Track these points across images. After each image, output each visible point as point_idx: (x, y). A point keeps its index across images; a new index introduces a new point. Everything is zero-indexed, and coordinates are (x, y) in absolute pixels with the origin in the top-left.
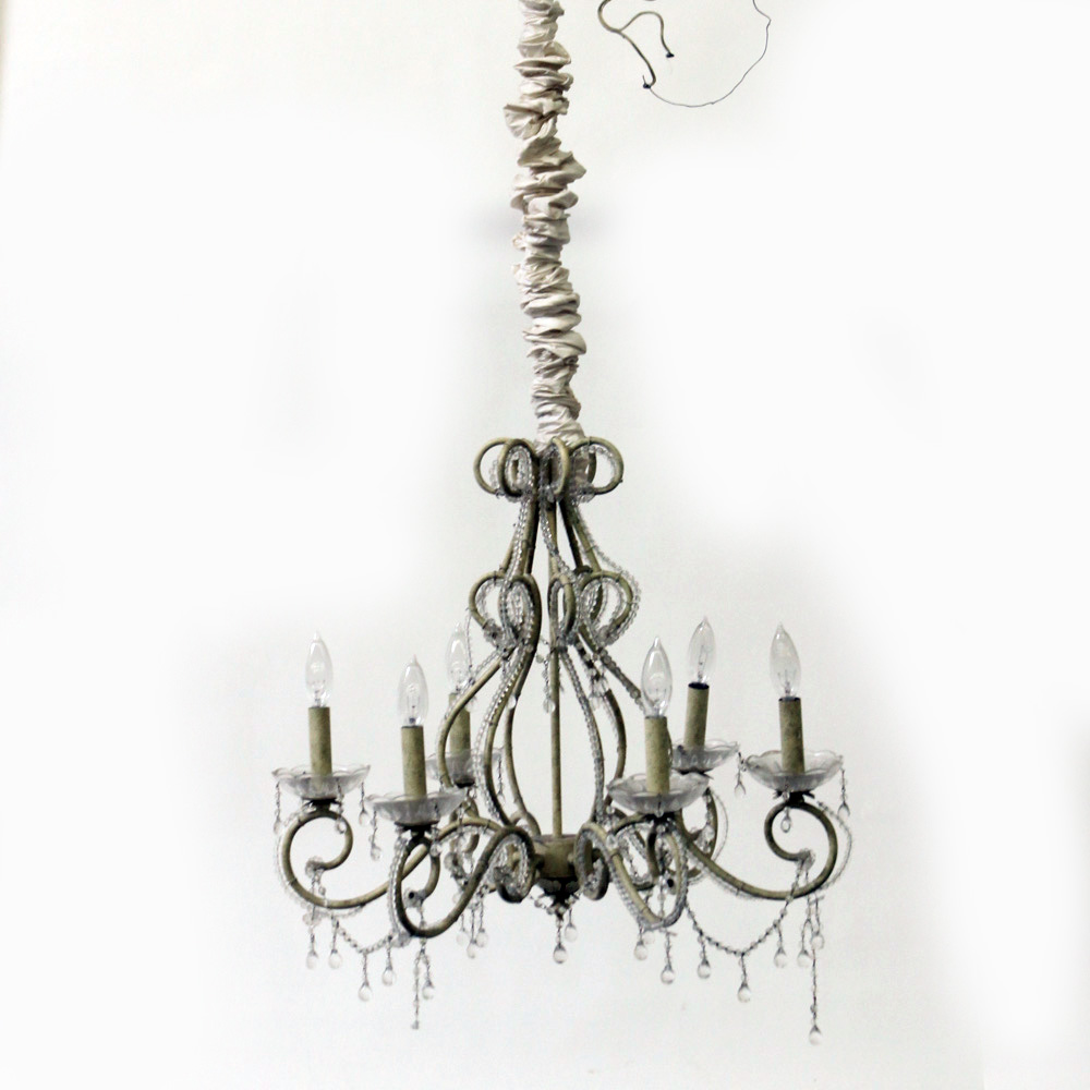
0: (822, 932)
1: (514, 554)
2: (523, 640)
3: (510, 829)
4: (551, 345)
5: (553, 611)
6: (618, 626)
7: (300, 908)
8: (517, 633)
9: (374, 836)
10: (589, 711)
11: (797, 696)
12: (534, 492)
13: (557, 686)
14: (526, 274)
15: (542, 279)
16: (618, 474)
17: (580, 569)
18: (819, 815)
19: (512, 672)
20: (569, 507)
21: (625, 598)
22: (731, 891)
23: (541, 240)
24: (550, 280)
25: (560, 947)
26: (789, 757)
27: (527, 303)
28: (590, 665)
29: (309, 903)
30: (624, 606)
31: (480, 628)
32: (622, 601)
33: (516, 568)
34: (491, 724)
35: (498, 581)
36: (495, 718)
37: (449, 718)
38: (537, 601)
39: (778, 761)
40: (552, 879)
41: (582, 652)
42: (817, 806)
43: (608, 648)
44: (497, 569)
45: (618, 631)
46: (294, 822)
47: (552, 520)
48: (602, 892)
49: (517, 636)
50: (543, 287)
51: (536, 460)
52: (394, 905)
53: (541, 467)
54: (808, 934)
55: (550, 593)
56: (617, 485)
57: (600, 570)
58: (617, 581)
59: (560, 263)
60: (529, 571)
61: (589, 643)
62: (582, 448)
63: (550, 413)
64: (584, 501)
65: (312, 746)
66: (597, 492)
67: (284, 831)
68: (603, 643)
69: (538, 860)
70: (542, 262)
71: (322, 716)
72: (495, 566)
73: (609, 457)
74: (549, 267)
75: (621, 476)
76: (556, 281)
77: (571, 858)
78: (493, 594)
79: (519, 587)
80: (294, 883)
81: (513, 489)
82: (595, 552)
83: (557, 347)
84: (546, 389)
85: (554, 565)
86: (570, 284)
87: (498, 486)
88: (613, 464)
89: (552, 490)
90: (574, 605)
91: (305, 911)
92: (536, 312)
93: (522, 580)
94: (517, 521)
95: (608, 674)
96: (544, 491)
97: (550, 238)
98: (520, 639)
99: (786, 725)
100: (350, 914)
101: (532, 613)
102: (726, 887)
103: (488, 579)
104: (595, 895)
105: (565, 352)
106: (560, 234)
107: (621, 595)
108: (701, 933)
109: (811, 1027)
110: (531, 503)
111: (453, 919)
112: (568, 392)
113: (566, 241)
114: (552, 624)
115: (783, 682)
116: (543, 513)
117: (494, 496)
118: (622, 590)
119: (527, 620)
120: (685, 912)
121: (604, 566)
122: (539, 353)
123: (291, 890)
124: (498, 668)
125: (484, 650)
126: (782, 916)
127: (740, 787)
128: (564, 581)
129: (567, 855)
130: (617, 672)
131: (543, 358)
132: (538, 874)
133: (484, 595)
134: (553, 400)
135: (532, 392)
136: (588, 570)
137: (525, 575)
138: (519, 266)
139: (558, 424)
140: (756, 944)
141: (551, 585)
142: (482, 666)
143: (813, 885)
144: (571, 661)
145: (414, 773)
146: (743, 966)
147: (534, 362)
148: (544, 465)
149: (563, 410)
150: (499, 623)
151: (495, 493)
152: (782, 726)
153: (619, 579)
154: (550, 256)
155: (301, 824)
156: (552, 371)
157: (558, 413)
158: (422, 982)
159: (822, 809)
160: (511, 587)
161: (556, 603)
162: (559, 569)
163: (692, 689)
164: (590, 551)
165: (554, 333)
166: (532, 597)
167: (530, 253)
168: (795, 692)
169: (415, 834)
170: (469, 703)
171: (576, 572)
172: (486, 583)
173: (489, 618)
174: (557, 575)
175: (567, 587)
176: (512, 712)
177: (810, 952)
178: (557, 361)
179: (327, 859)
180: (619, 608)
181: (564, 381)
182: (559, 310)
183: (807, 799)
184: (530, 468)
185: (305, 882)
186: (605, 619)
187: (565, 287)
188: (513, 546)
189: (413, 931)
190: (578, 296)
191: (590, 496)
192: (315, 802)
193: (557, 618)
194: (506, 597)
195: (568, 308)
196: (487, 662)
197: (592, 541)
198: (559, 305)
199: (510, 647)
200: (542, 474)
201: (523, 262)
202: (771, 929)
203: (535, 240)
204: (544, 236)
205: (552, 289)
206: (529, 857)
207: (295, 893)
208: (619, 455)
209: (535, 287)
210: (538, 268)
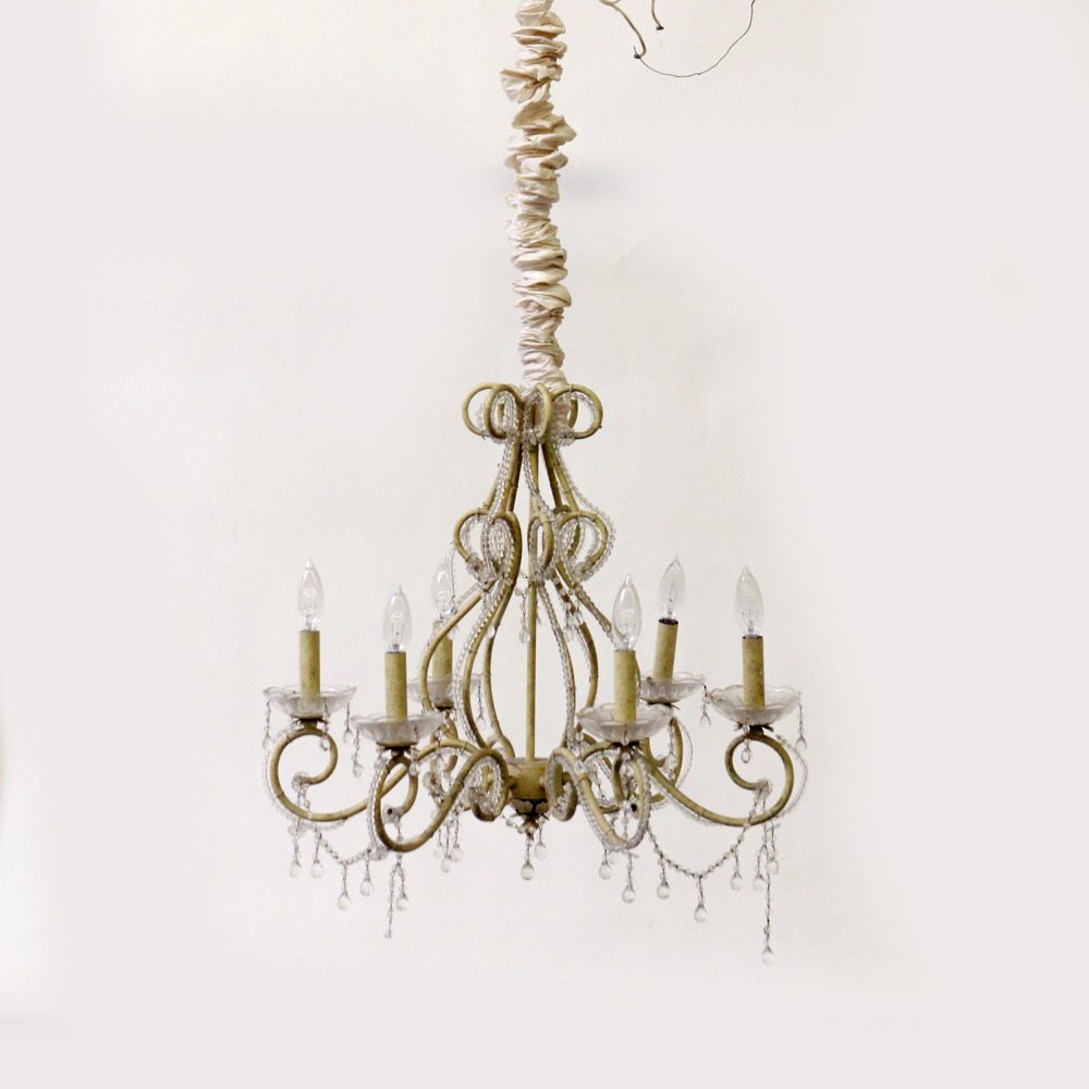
0: (777, 858)
1: (498, 493)
2: (503, 574)
3: (486, 752)
4: (538, 297)
5: (533, 547)
6: (594, 563)
7: (285, 821)
8: (497, 567)
9: (356, 755)
10: (563, 643)
11: (760, 634)
12: (518, 434)
13: (534, 617)
14: (517, 230)
15: (532, 234)
16: (598, 420)
17: (559, 508)
18: (778, 747)
19: (492, 604)
20: (551, 450)
21: (601, 537)
22: (693, 816)
23: (532, 198)
24: (539, 235)
25: (528, 864)
26: (751, 692)
27: (517, 257)
28: (566, 599)
29: (294, 816)
30: (600, 545)
31: (463, 561)
32: (597, 539)
33: (498, 506)
34: (470, 652)
35: (481, 517)
36: (475, 646)
37: (432, 645)
38: (517, 537)
39: (740, 696)
40: (524, 800)
41: (559, 586)
42: (776, 739)
43: (583, 584)
44: (481, 506)
45: (593, 568)
46: (283, 738)
47: (534, 461)
48: (571, 813)
49: (497, 571)
50: (532, 242)
51: (521, 405)
52: (373, 820)
53: (526, 412)
54: (764, 859)
55: (530, 529)
56: (596, 430)
57: (578, 510)
58: (594, 521)
59: (549, 220)
60: (512, 509)
61: (565, 579)
62: (564, 395)
63: (535, 361)
64: (564, 445)
65: (302, 667)
66: (577, 437)
67: (272, 748)
68: (578, 579)
69: (511, 782)
70: (535, 219)
71: (313, 639)
72: (479, 503)
73: (590, 404)
74: (539, 223)
75: (600, 422)
76: (545, 237)
77: (542, 781)
78: (477, 529)
79: (501, 524)
80: (281, 796)
81: (498, 432)
82: (573, 493)
83: (544, 299)
84: (532, 338)
85: (535, 504)
86: (558, 240)
87: (485, 428)
88: (593, 410)
89: (535, 434)
90: (552, 542)
91: (290, 823)
92: (526, 266)
93: (504, 518)
94: (501, 461)
95: (583, 608)
96: (527, 434)
97: (540, 196)
98: (500, 573)
99: (748, 661)
100: (332, 827)
101: (513, 549)
102: (687, 812)
103: (473, 515)
104: (564, 817)
105: (551, 304)
106: (551, 193)
107: (597, 534)
108: (662, 856)
109: (764, 947)
110: (515, 445)
111: (429, 835)
112: (552, 342)
113: (555, 200)
114: (531, 560)
115: (747, 621)
116: (526, 455)
117: (481, 437)
118: (598, 530)
119: (507, 555)
120: (647, 835)
121: (582, 507)
122: (527, 304)
123: (278, 801)
124: (479, 599)
125: (467, 582)
126: (739, 842)
127: (705, 718)
128: (543, 519)
129: (538, 777)
130: (590, 606)
131: (530, 309)
132: (510, 795)
133: (468, 530)
134: (539, 348)
135: (519, 340)
136: (567, 509)
137: (508, 512)
138: (510, 222)
139: (543, 371)
140: (713, 868)
141: (531, 523)
142: (464, 597)
143: (769, 814)
144: (547, 595)
145: (396, 696)
146: (701, 888)
147: (521, 312)
148: (528, 410)
149: (547, 358)
150: (481, 558)
151: (482, 434)
152: (744, 663)
153: (595, 519)
154: (540, 213)
155: (290, 740)
156: (538, 321)
157: (543, 361)
158: (397, 893)
159: (780, 741)
160: (493, 523)
161: (535, 540)
162: (540, 508)
163: (663, 625)
164: (568, 492)
165: (543, 285)
166: (513, 533)
167: (521, 210)
168: (757, 631)
169: (395, 754)
170: (451, 631)
171: (555, 512)
172: (470, 519)
173: (472, 552)
174: (537, 514)
175: (546, 525)
176: (492, 641)
177: (765, 877)
178: (544, 312)
179: (313, 775)
180: (595, 546)
181: (550, 330)
182: (546, 264)
183: (766, 732)
184: (515, 412)
185: (292, 795)
186: (581, 556)
187: (552, 243)
188: (496, 485)
189: (390, 845)
190: (565, 251)
191: (570, 440)
192: (303, 720)
193: (536, 554)
194: (488, 533)
195: (556, 263)
196: (469, 593)
197: (571, 482)
198: (547, 259)
199: (491, 580)
200: (526, 418)
201: (514, 218)
202: (728, 854)
203: (526, 198)
204: (535, 194)
205: (541, 244)
206: (502, 778)
207: (282, 806)
208: (599, 403)
209: (525, 242)
210: (529, 224)
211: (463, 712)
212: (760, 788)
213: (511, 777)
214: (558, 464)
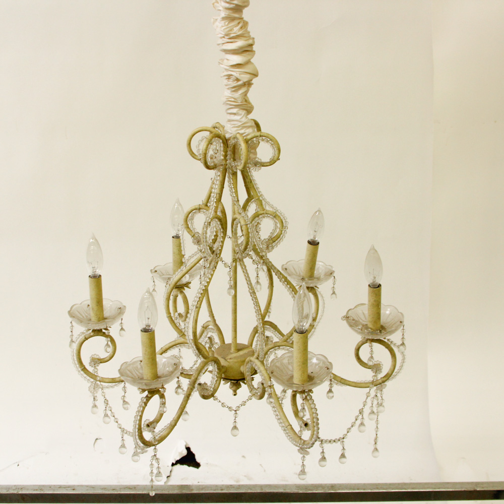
0: (384, 404)
4: (236, 73)
5: (234, 232)
7: (84, 383)
11: (380, 283)
12: (224, 164)
14: (220, 27)
15: (231, 30)
16: (277, 155)
18: (388, 346)
20: (246, 173)
21: (278, 225)
23: (232, 6)
24: (236, 30)
25: (235, 428)
27: (221, 44)
29: (92, 379)
30: (278, 230)
31: (190, 236)
32: (276, 227)
35: (201, 210)
42: (387, 341)
44: (201, 203)
45: (274, 244)
46: (82, 337)
47: (235, 180)
50: (232, 35)
51: (225, 142)
53: (229, 149)
55: (233, 222)
56: (276, 161)
57: (264, 210)
58: (275, 217)
59: (242, 19)
60: (220, 201)
62: (255, 139)
63: (235, 114)
64: (255, 170)
66: (263, 165)
68: (264, 252)
69: (223, 369)
70: (232, 19)
72: (200, 200)
73: (272, 144)
74: (236, 22)
75: (279, 156)
76: (240, 33)
77: (242, 369)
79: (214, 223)
80: (84, 369)
81: (211, 164)
82: (261, 199)
83: (240, 74)
84: (233, 100)
86: (249, 32)
88: (273, 148)
92: (227, 52)
93: (216, 217)
96: (230, 164)
97: (236, 5)
99: (372, 301)
103: (195, 209)
104: (258, 397)
105: (245, 78)
106: (244, 2)
110: (222, 170)
112: (246, 101)
115: (372, 276)
116: (229, 176)
118: (277, 222)
119: (219, 234)
121: (266, 207)
122: (229, 77)
123: (82, 372)
126: (364, 406)
127: (334, 295)
129: (240, 366)
131: (231, 80)
133: (192, 219)
134: (236, 106)
135: (225, 99)
138: (217, 19)
139: (240, 122)
141: (234, 219)
146: (343, 444)
147: (226, 82)
148: (230, 147)
149: (243, 112)
153: (275, 216)
154: (236, 15)
155: (86, 339)
156: (236, 89)
157: (241, 114)
165: (238, 66)
166: (222, 225)
167: (223, 14)
168: (378, 281)
172: (194, 211)
173: (196, 231)
178: (240, 83)
180: (274, 230)
181: (244, 94)
182: (241, 51)
184: (222, 149)
185: (90, 369)
187: (246, 35)
190: (253, 40)
191: (259, 167)
195: (247, 50)
197: (259, 192)
198: (241, 48)
200: (229, 153)
201: (219, 18)
202: (358, 416)
203: (227, 5)
204: (233, 4)
205: (238, 37)
206: (218, 369)
207: (85, 375)
208: (278, 144)
209: (227, 35)
210: (229, 23)
211: (193, 344)
212: (376, 368)
213: (223, 367)
214: (251, 182)
